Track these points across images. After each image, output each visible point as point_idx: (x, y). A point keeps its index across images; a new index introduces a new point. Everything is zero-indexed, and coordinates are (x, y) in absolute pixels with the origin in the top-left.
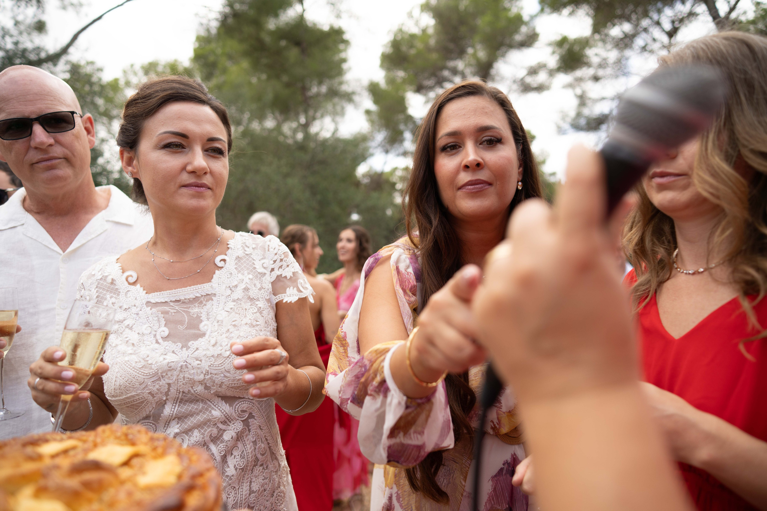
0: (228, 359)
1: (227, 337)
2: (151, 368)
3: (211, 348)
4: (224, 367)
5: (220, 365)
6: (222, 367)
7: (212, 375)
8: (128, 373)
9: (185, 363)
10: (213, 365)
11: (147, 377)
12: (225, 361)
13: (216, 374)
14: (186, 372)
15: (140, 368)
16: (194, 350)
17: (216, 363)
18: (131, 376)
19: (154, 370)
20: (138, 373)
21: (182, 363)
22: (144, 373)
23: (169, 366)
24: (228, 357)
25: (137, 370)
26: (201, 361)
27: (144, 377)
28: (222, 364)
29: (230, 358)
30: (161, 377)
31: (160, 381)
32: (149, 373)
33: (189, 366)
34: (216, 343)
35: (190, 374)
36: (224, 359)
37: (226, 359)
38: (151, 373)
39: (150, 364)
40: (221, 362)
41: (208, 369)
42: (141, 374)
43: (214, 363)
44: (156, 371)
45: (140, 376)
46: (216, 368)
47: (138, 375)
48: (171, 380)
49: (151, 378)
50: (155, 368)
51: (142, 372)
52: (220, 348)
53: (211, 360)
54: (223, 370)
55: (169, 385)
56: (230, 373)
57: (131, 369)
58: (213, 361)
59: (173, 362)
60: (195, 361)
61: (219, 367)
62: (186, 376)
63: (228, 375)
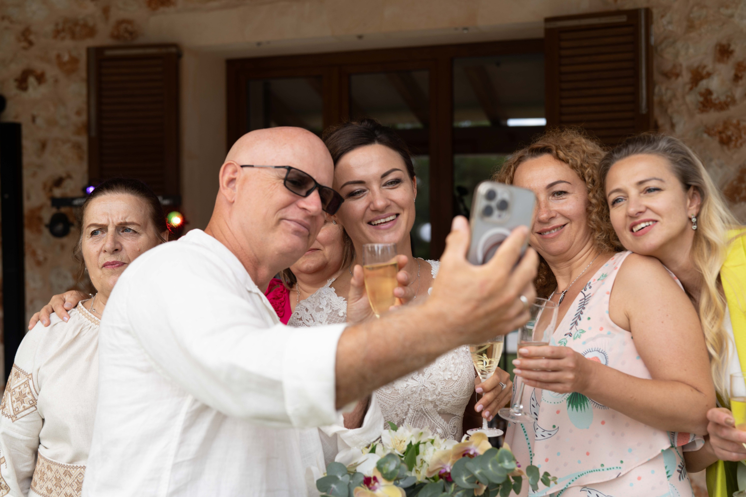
0: (456, 382)
1: (453, 363)
2: (398, 394)
3: (442, 373)
4: (453, 390)
5: (450, 388)
6: (452, 389)
7: (443, 396)
8: (381, 399)
9: (423, 387)
10: (444, 387)
11: (395, 401)
12: (454, 384)
13: (445, 395)
14: (423, 394)
15: (389, 394)
16: (429, 376)
17: (447, 386)
18: (383, 401)
19: (400, 395)
20: (389, 398)
21: (421, 388)
22: (393, 398)
23: (412, 390)
24: (456, 381)
25: (388, 396)
26: (435, 384)
27: (393, 401)
28: (452, 387)
29: (458, 382)
30: (404, 400)
31: (404, 403)
32: (397, 398)
33: (427, 389)
34: (446, 369)
35: (426, 396)
36: (454, 383)
37: (455, 383)
38: (398, 398)
39: (397, 390)
40: (452, 385)
41: (440, 391)
42: (391, 399)
43: (446, 385)
44: (402, 395)
45: (390, 400)
46: (447, 390)
47: (389, 400)
48: (411, 402)
49: (398, 401)
50: (402, 393)
51: (392, 397)
52: (450, 373)
53: (443, 383)
54: (452, 392)
55: (409, 405)
56: (457, 394)
57: (383, 396)
58: (444, 385)
59: (415, 387)
60: (430, 384)
61: (449, 389)
62: (422, 397)
63: (455, 395)
